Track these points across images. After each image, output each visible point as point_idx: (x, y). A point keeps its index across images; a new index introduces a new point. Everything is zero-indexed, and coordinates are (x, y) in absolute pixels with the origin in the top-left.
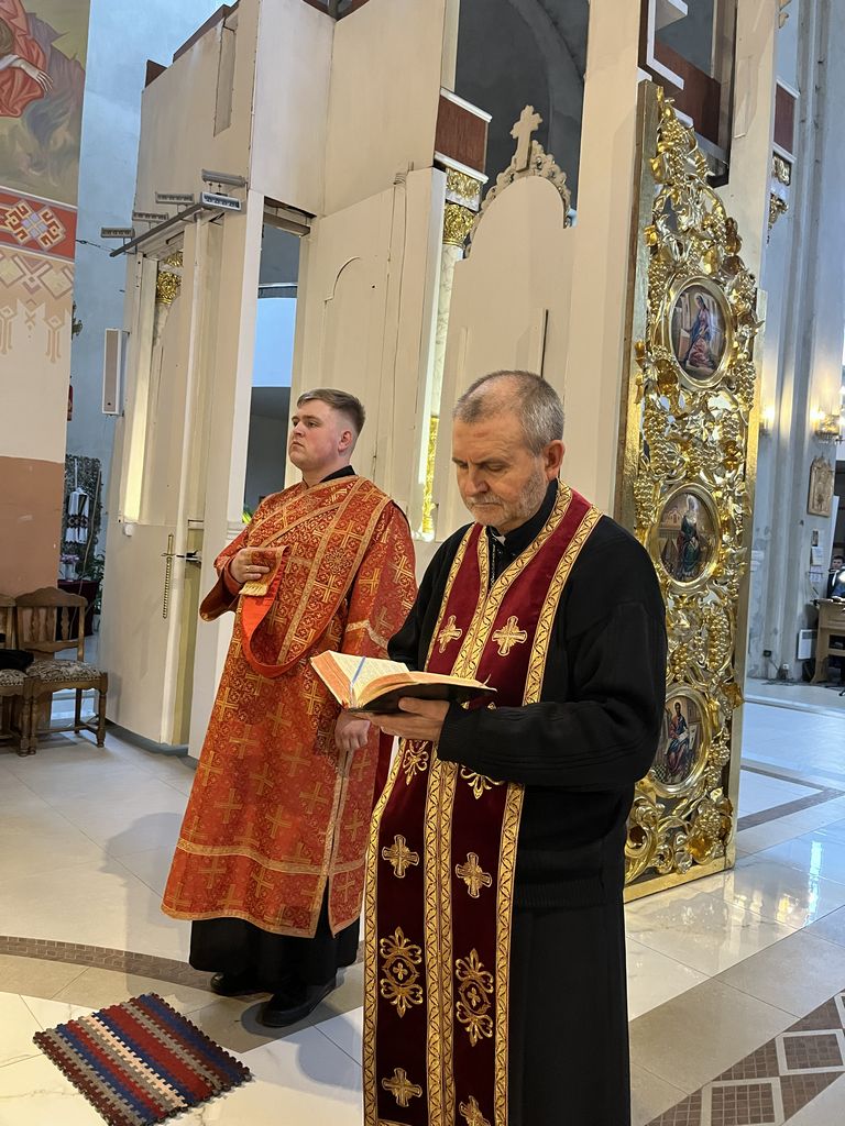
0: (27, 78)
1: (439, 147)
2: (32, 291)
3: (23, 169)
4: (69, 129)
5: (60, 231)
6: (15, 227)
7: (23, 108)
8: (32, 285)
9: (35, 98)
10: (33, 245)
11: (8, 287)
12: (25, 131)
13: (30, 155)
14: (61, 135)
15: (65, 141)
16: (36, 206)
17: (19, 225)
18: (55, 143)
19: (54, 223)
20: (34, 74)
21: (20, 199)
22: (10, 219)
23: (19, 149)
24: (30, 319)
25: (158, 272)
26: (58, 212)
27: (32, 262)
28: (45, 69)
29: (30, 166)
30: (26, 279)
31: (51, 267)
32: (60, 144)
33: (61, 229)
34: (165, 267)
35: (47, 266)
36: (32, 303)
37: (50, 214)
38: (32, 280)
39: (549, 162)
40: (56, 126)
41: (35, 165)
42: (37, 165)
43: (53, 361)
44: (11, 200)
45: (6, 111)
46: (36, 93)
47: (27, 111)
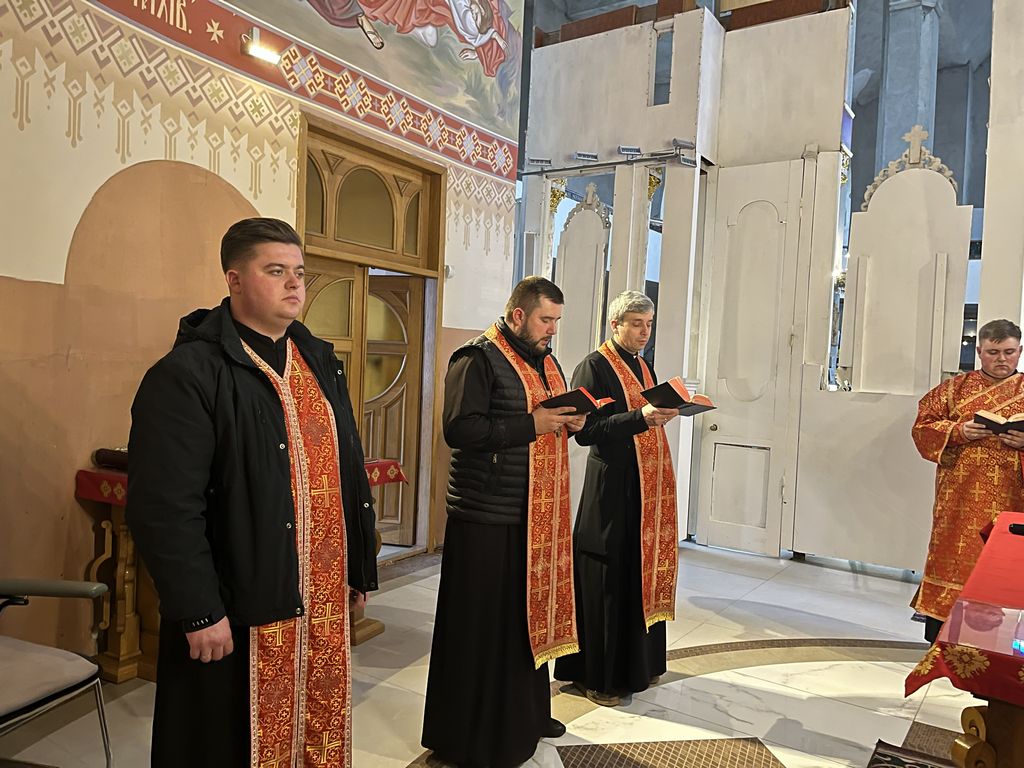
2: (499, 208)
3: (495, 115)
4: (516, 84)
5: (511, 161)
6: (492, 160)
7: (496, 70)
9: (502, 62)
10: (499, 173)
12: (497, 88)
13: (499, 105)
14: (513, 89)
16: (501, 144)
17: (494, 158)
18: (510, 95)
19: (509, 156)
20: (501, 43)
21: (494, 138)
22: (490, 155)
23: (494, 101)
26: (510, 147)
27: (499, 186)
28: (506, 39)
29: (498, 114)
30: (496, 199)
31: (507, 189)
36: (498, 216)
37: (507, 150)
38: (499, 199)
39: (937, 162)
40: (510, 83)
42: (502, 113)
44: (491, 140)
45: (489, 72)
46: (502, 58)
47: (498, 72)
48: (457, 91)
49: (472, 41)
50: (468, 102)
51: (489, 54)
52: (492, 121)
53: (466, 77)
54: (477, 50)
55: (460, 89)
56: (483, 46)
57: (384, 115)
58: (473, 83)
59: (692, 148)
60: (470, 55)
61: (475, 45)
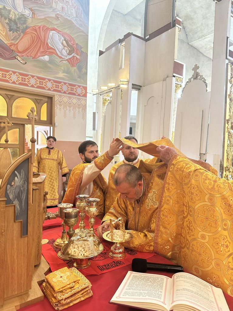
0: (77, 58)
1: (174, 72)
3: (76, 78)
4: (85, 68)
5: (84, 91)
6: (75, 92)
8: (79, 104)
9: (79, 62)
10: (79, 95)
11: (74, 105)
12: (77, 70)
13: (78, 75)
14: (84, 70)
15: (84, 71)
16: (79, 86)
18: (83, 72)
20: (78, 57)
21: (76, 85)
22: (74, 90)
23: (76, 74)
24: (79, 111)
25: (103, 98)
26: (83, 87)
27: (79, 99)
28: (80, 56)
31: (83, 100)
32: (84, 72)
36: (79, 108)
40: (83, 68)
42: (79, 77)
43: (83, 120)
44: (74, 86)
45: (73, 66)
47: (77, 65)
48: (59, 73)
49: (65, 58)
50: (64, 75)
51: (73, 61)
52: (75, 80)
53: (63, 68)
54: (67, 60)
55: (60, 72)
56: (70, 59)
57: (27, 82)
58: (66, 70)
59: (127, 81)
60: (64, 62)
61: (67, 59)
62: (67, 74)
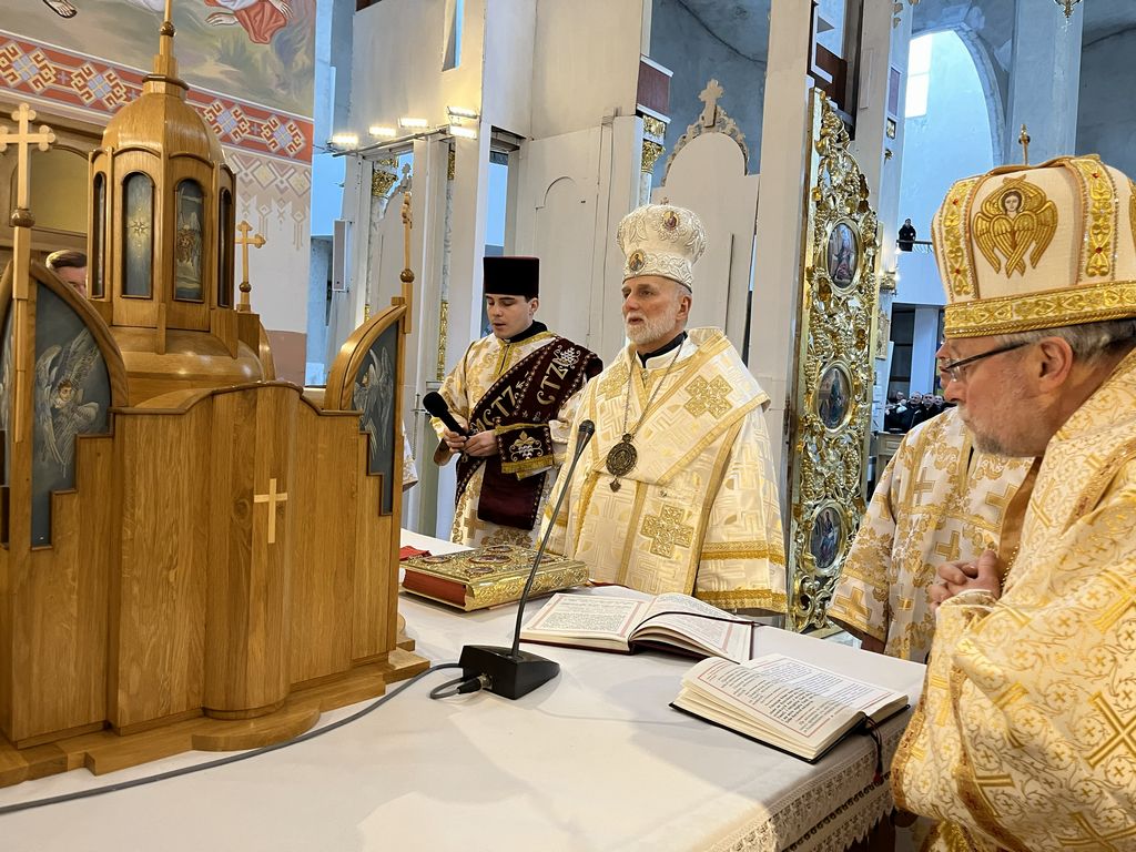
0: (274, 9)
1: (640, 100)
2: (282, 192)
3: (273, 88)
4: (306, 52)
5: (301, 140)
6: (269, 138)
7: (272, 35)
8: (282, 187)
9: (281, 26)
10: (282, 153)
11: (264, 188)
12: (274, 57)
13: (278, 76)
14: (301, 58)
15: (304, 63)
16: (284, 120)
17: (272, 136)
18: (297, 65)
19: (297, 134)
20: (278, 6)
21: (271, 114)
22: (265, 132)
23: (269, 71)
24: (281, 215)
25: (374, 170)
26: (300, 124)
27: (282, 167)
28: (288, 2)
29: (278, 86)
30: (277, 182)
31: (296, 171)
32: (300, 63)
33: (303, 138)
34: (377, 167)
35: (293, 170)
36: (281, 202)
37: (294, 126)
38: (282, 182)
39: (731, 123)
40: (296, 51)
41: (283, 84)
42: (284, 85)
43: (298, 249)
44: (265, 115)
45: (259, 36)
46: (282, 22)
47: (276, 37)
48: (206, 61)
49: (228, 4)
50: (222, 72)
51: (258, 18)
52: (268, 94)
53: (219, 45)
54: (236, 13)
55: (208, 57)
56: (247, 9)
57: (75, 90)
58: (232, 53)
59: (475, 117)
60: (225, 20)
61: (234, 8)
62: (234, 67)
